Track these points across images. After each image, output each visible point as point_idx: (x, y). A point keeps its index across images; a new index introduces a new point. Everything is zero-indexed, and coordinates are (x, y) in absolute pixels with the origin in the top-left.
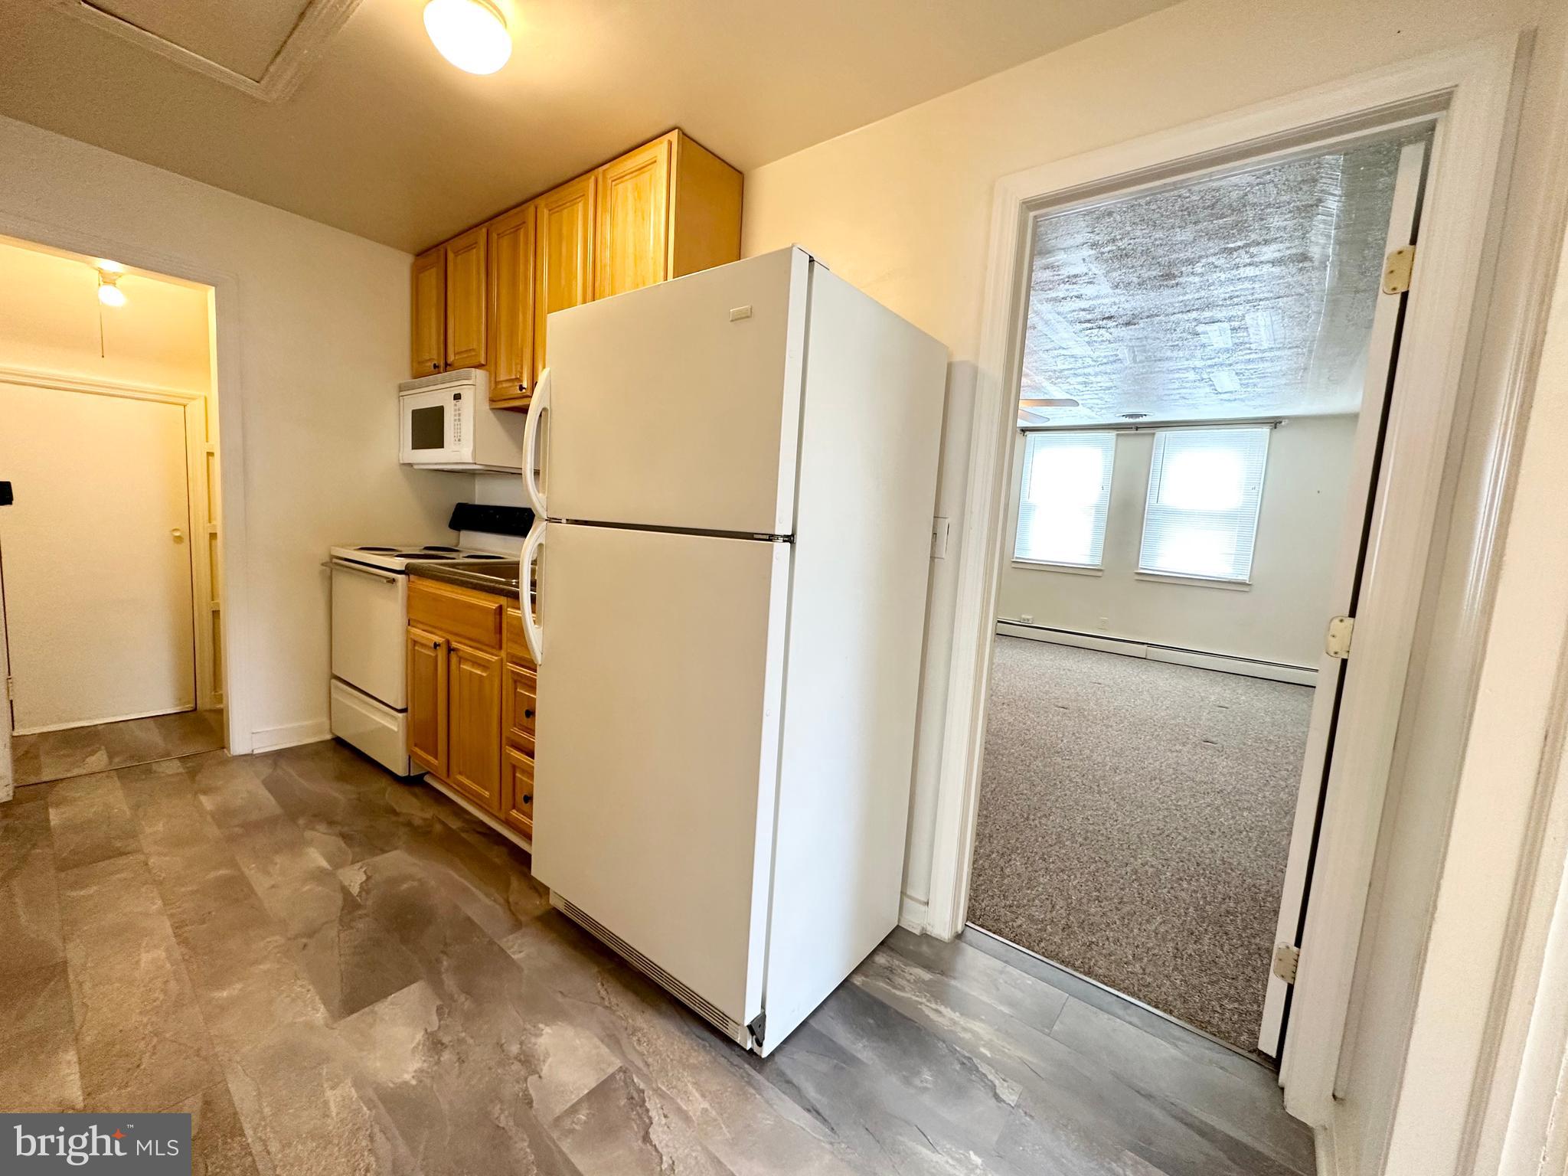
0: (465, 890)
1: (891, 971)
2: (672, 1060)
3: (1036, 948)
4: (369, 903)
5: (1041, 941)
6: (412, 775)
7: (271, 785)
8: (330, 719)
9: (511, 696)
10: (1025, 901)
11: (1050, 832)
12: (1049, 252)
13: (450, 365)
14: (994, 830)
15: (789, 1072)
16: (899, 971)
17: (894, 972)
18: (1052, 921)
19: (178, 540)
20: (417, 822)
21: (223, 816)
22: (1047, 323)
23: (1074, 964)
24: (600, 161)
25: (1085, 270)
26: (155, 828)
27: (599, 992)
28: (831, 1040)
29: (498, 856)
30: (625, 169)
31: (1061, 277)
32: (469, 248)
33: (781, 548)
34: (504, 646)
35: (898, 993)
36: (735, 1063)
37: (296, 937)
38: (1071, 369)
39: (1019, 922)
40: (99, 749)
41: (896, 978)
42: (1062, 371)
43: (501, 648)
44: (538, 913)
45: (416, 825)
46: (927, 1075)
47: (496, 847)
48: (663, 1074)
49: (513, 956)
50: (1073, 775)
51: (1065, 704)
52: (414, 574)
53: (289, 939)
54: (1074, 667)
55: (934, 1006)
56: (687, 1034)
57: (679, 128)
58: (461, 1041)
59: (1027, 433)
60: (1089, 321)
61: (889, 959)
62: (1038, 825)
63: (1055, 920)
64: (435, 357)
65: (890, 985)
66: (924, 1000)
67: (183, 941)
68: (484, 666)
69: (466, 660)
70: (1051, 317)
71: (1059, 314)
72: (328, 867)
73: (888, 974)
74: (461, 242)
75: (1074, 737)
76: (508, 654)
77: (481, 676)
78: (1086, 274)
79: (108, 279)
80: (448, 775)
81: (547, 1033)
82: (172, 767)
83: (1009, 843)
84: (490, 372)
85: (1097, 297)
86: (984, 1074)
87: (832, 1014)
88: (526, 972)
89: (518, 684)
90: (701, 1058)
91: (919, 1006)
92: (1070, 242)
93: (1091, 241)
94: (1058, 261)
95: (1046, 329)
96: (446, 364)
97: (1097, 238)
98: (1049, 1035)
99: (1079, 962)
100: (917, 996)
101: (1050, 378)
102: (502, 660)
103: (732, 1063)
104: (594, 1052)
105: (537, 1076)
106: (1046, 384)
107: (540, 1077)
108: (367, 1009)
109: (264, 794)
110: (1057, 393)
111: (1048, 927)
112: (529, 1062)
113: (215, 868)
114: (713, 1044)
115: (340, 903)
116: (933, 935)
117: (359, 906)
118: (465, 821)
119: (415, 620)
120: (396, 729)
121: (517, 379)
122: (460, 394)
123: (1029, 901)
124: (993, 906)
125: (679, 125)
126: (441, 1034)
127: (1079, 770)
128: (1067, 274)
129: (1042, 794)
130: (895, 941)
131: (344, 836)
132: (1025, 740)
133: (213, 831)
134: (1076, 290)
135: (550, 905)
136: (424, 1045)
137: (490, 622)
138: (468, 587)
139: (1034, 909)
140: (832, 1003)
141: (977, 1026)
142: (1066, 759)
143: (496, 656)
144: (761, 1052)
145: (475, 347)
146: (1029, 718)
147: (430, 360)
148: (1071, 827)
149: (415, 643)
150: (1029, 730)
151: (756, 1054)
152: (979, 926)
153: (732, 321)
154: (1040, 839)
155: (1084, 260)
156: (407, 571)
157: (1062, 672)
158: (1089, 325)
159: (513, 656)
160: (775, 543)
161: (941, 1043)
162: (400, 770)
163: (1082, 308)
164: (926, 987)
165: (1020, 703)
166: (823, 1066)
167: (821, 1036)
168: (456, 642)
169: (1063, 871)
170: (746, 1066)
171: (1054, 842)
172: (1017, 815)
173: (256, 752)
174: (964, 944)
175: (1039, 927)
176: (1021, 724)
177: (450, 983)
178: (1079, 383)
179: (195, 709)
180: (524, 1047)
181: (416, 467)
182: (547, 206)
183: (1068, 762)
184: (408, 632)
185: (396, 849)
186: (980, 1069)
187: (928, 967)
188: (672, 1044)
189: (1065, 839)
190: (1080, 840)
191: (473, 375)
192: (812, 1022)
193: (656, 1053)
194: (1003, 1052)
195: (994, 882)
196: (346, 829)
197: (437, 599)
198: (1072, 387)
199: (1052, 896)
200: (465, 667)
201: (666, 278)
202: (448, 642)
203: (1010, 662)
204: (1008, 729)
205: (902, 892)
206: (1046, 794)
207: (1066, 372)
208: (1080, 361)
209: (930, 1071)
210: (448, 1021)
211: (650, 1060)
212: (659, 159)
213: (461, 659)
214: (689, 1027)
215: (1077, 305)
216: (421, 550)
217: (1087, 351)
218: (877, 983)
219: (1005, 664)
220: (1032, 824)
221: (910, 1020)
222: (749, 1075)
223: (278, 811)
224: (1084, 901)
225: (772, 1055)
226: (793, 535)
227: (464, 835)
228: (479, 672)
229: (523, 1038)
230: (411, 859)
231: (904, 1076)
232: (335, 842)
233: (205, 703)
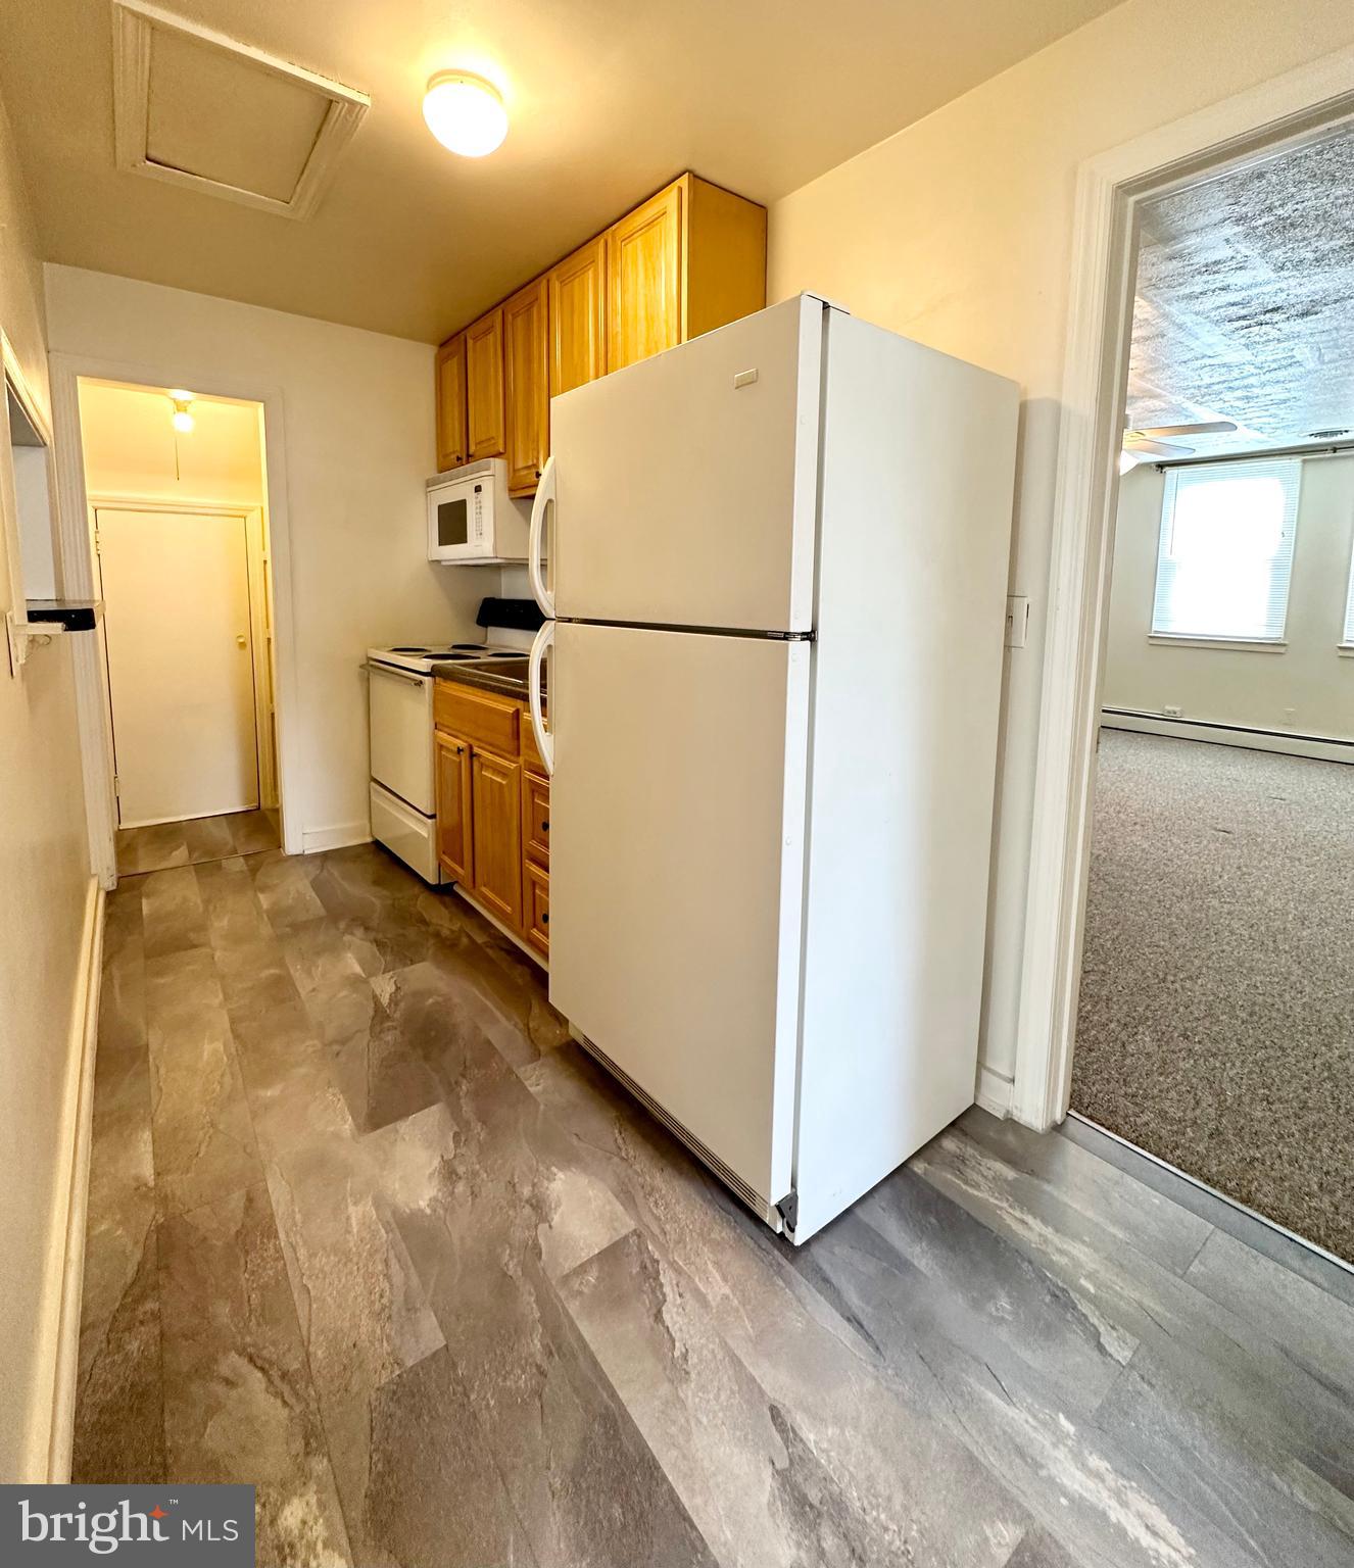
0: (484, 1009)
1: (963, 1161)
2: (691, 1230)
3: (1169, 1156)
4: (397, 1015)
5: (1177, 1147)
6: (442, 883)
7: (317, 886)
8: (370, 822)
9: (530, 809)
10: (1156, 1091)
11: (1196, 1001)
12: (1174, 238)
13: (471, 456)
14: (1115, 992)
15: (826, 1267)
16: (974, 1163)
17: (967, 1162)
18: (1195, 1122)
19: (242, 645)
20: (445, 932)
21: (275, 915)
22: (1180, 327)
23: (1226, 1185)
24: (610, 221)
25: (1230, 253)
26: (221, 924)
27: (616, 1140)
28: (879, 1235)
29: (519, 975)
30: (635, 225)
31: (1194, 268)
32: (487, 332)
33: (798, 649)
34: (521, 753)
35: (971, 1190)
36: (764, 1247)
37: (331, 1044)
38: (1225, 381)
39: (1145, 1118)
40: (182, 844)
41: (968, 1170)
42: (1209, 386)
43: (519, 754)
44: (556, 1043)
45: (444, 936)
46: (1004, 1303)
47: (519, 966)
48: (681, 1245)
49: (529, 1089)
50: (1235, 925)
51: (1228, 826)
52: (440, 676)
53: (326, 1045)
54: (1244, 777)
55: (1018, 1214)
56: (710, 1202)
57: (690, 172)
58: (475, 1174)
59: (1166, 469)
60: (1244, 318)
61: (962, 1146)
62: (1180, 990)
63: (1199, 1122)
64: (458, 448)
65: (959, 1178)
66: (1005, 1205)
67: (237, 1036)
68: (504, 774)
69: (488, 767)
70: (1188, 319)
71: (1197, 314)
72: (363, 975)
73: (958, 1163)
74: (481, 326)
75: (1239, 873)
76: (525, 761)
77: (501, 784)
78: (1233, 258)
79: (180, 407)
80: (474, 887)
81: (561, 1179)
82: (236, 865)
83: (1135, 1011)
84: (507, 459)
85: (1250, 286)
86: (1083, 1315)
87: (883, 1204)
88: (542, 1107)
89: (536, 795)
90: (723, 1234)
91: (999, 1212)
92: (1202, 220)
93: (1235, 214)
94: (1189, 247)
95: (1180, 335)
96: (468, 456)
97: (1244, 209)
98: (1181, 1277)
99: (1234, 1183)
100: (996, 1198)
101: (1193, 396)
102: (520, 767)
103: (759, 1246)
104: (608, 1208)
105: (547, 1225)
106: (1189, 405)
107: (550, 1227)
108: (391, 1126)
109: (311, 894)
110: (1205, 415)
111: (1188, 1130)
112: (540, 1207)
113: (268, 967)
114: (738, 1220)
115: (371, 1013)
116: (1022, 1122)
117: (388, 1017)
118: (490, 935)
119: (443, 725)
120: (426, 836)
121: (534, 465)
122: (480, 486)
123: (1161, 1091)
124: (1107, 1093)
125: (690, 168)
126: (456, 1163)
127: (1245, 917)
128: (1203, 262)
129: (1188, 948)
130: (969, 1124)
131: (378, 944)
132: (1165, 873)
133: (266, 930)
134: (1218, 280)
135: (569, 1036)
136: (440, 1173)
137: (508, 726)
138: (486, 690)
139: (1168, 1103)
140: (886, 1191)
141: (1079, 1251)
142: (1225, 902)
143: (514, 762)
144: (794, 1238)
145: (494, 435)
146: (1172, 844)
147: (454, 452)
148: (1229, 997)
149: (441, 747)
150: (1172, 861)
151: (787, 1239)
152: (1088, 1117)
153: (737, 388)
154: (1181, 1009)
155: (1227, 241)
156: (433, 673)
157: (1224, 783)
158: (1244, 323)
159: (531, 763)
160: (791, 643)
161: (1026, 1264)
162: (431, 878)
163: (1232, 301)
164: (1009, 1189)
165: (1158, 824)
166: (869, 1267)
167: (868, 1228)
168: (479, 747)
169: (1214, 1055)
170: (776, 1252)
171: (1202, 1015)
172: (1149, 974)
173: (306, 853)
174: (1063, 1138)
175: (1175, 1128)
176: (1161, 852)
177: (467, 1109)
178: (1238, 399)
179: (259, 808)
180: (536, 1191)
181: (444, 563)
182: (558, 278)
183: (1229, 906)
184: (435, 737)
185: (423, 960)
186: (1079, 1307)
187: (1011, 1160)
188: (692, 1212)
189: (1219, 1013)
190: (1244, 1015)
191: (492, 465)
192: (858, 1211)
193: (676, 1220)
194: (1112, 1289)
195: (1112, 1061)
196: (380, 936)
197: (459, 701)
198: (1227, 404)
199: (1197, 1089)
200: (486, 774)
201: (680, 342)
202: (471, 747)
203: (1146, 769)
204: (1141, 858)
205: (978, 1062)
206: (1193, 949)
207: (1216, 387)
208: (1237, 371)
209: (1010, 1297)
210: (463, 1150)
211: (668, 1227)
212: (669, 210)
213: (482, 766)
214: (712, 1195)
215: (1223, 299)
216: (449, 649)
217: (1247, 355)
218: (944, 1174)
219: (1139, 771)
220: (1171, 987)
221: (985, 1227)
222: (779, 1264)
223: (322, 912)
224: (1246, 1099)
225: (807, 1243)
226: (813, 631)
227: (490, 952)
228: (499, 780)
229: (536, 1180)
230: (437, 972)
231: (973, 1298)
232: (369, 948)
233: (266, 803)
